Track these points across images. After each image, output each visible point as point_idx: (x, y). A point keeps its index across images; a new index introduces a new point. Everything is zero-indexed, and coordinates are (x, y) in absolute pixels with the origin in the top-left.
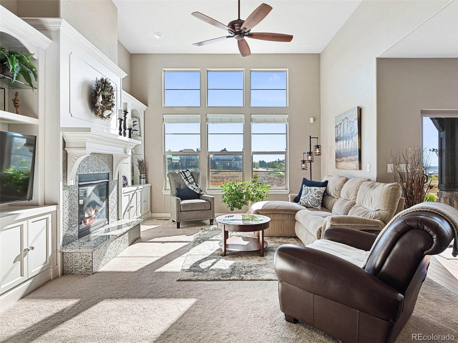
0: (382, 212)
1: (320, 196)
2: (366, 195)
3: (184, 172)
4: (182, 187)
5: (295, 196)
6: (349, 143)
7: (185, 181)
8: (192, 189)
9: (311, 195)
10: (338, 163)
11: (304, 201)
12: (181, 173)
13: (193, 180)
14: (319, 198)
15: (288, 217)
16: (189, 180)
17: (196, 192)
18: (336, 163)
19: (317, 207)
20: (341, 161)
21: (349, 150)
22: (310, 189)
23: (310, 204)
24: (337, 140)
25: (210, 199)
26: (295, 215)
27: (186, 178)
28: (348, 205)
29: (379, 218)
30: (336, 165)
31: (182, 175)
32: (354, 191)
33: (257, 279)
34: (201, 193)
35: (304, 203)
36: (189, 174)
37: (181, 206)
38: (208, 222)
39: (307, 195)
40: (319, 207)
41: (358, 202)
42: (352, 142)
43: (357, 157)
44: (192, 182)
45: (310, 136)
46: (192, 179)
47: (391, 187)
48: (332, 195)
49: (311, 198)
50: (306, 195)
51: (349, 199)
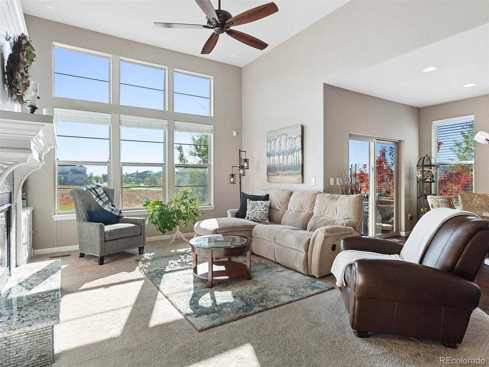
0: (352, 220)
1: (267, 209)
2: (329, 206)
3: (94, 189)
4: (93, 209)
5: (235, 211)
6: (287, 158)
7: (98, 201)
8: (110, 210)
9: (259, 209)
10: (270, 176)
11: (252, 215)
12: (90, 189)
13: (107, 199)
14: (267, 212)
15: (245, 233)
16: (103, 199)
17: (115, 214)
18: (267, 177)
19: (266, 220)
20: (276, 175)
21: (288, 164)
22: (256, 203)
23: (258, 218)
24: (269, 155)
25: (139, 222)
26: (252, 231)
27: (98, 196)
28: (305, 216)
29: (350, 226)
30: (268, 178)
31: (92, 192)
32: (309, 203)
33: (279, 304)
34: (121, 215)
35: (252, 218)
36: (102, 191)
37: (106, 234)
38: (136, 250)
39: (255, 209)
40: (267, 221)
41: (319, 213)
42: (293, 157)
43: (300, 171)
44: (107, 201)
45: (240, 150)
46: (106, 197)
47: (358, 198)
48: (278, 208)
49: (259, 212)
50: (253, 209)
51: (303, 210)
